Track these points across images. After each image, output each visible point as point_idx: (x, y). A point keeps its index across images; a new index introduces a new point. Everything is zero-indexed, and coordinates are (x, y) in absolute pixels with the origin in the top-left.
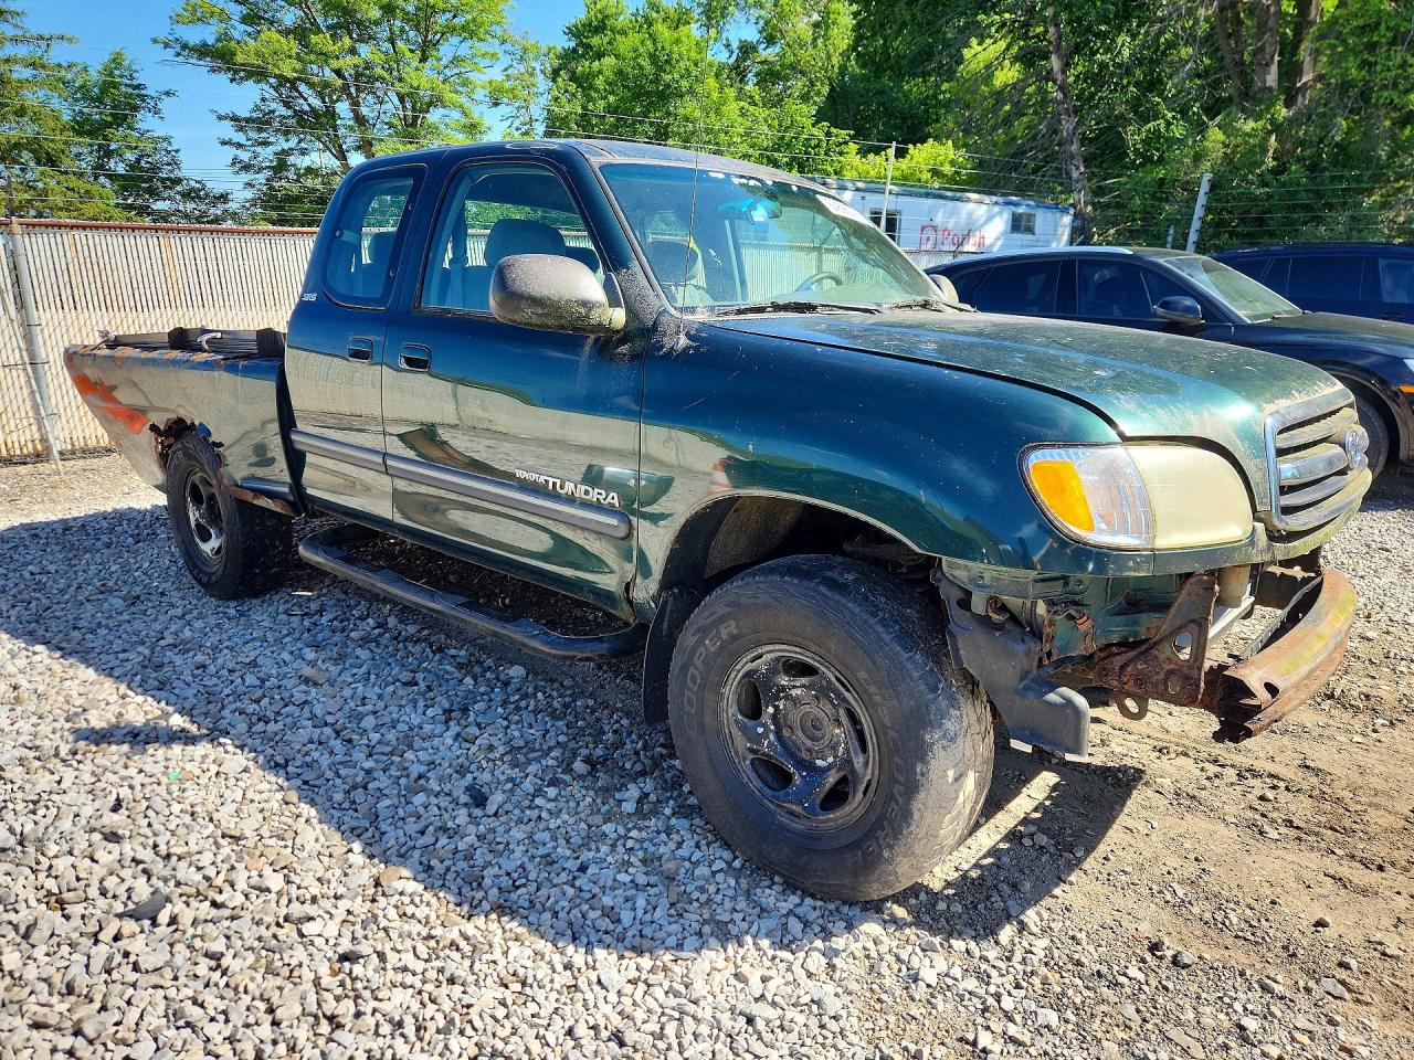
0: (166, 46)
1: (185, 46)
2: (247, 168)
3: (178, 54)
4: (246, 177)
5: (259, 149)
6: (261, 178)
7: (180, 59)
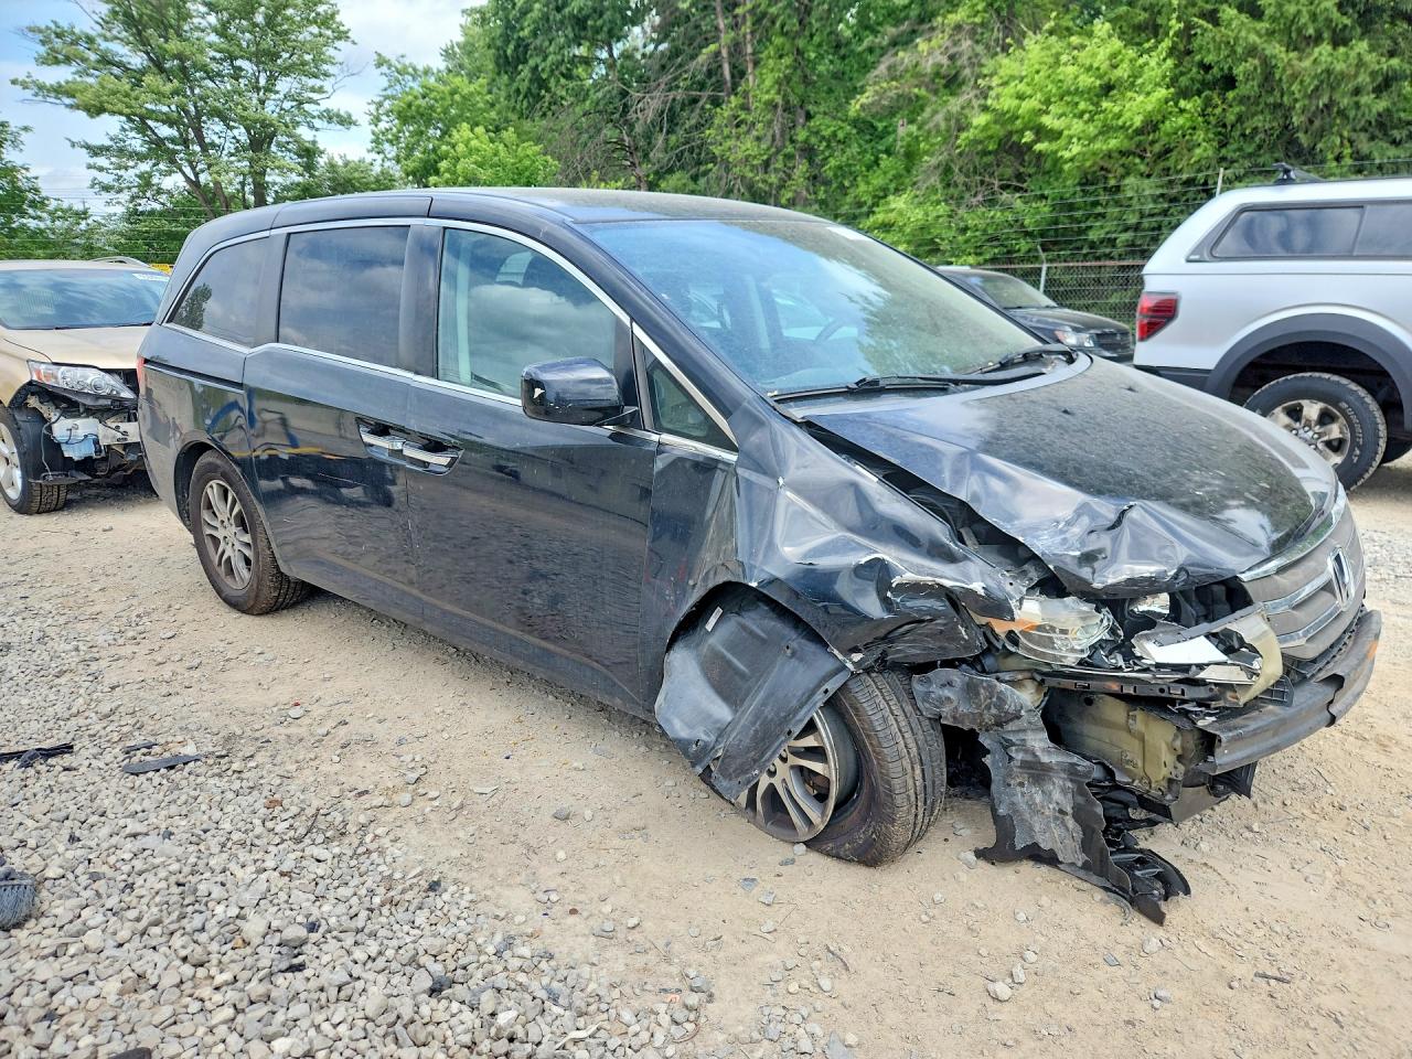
0: (25, 86)
1: (41, 87)
2: (107, 188)
3: (36, 95)
4: (106, 196)
5: (122, 172)
6: (125, 196)
7: (40, 98)
